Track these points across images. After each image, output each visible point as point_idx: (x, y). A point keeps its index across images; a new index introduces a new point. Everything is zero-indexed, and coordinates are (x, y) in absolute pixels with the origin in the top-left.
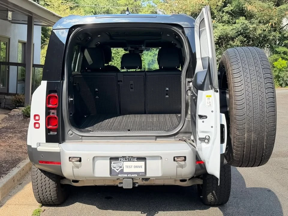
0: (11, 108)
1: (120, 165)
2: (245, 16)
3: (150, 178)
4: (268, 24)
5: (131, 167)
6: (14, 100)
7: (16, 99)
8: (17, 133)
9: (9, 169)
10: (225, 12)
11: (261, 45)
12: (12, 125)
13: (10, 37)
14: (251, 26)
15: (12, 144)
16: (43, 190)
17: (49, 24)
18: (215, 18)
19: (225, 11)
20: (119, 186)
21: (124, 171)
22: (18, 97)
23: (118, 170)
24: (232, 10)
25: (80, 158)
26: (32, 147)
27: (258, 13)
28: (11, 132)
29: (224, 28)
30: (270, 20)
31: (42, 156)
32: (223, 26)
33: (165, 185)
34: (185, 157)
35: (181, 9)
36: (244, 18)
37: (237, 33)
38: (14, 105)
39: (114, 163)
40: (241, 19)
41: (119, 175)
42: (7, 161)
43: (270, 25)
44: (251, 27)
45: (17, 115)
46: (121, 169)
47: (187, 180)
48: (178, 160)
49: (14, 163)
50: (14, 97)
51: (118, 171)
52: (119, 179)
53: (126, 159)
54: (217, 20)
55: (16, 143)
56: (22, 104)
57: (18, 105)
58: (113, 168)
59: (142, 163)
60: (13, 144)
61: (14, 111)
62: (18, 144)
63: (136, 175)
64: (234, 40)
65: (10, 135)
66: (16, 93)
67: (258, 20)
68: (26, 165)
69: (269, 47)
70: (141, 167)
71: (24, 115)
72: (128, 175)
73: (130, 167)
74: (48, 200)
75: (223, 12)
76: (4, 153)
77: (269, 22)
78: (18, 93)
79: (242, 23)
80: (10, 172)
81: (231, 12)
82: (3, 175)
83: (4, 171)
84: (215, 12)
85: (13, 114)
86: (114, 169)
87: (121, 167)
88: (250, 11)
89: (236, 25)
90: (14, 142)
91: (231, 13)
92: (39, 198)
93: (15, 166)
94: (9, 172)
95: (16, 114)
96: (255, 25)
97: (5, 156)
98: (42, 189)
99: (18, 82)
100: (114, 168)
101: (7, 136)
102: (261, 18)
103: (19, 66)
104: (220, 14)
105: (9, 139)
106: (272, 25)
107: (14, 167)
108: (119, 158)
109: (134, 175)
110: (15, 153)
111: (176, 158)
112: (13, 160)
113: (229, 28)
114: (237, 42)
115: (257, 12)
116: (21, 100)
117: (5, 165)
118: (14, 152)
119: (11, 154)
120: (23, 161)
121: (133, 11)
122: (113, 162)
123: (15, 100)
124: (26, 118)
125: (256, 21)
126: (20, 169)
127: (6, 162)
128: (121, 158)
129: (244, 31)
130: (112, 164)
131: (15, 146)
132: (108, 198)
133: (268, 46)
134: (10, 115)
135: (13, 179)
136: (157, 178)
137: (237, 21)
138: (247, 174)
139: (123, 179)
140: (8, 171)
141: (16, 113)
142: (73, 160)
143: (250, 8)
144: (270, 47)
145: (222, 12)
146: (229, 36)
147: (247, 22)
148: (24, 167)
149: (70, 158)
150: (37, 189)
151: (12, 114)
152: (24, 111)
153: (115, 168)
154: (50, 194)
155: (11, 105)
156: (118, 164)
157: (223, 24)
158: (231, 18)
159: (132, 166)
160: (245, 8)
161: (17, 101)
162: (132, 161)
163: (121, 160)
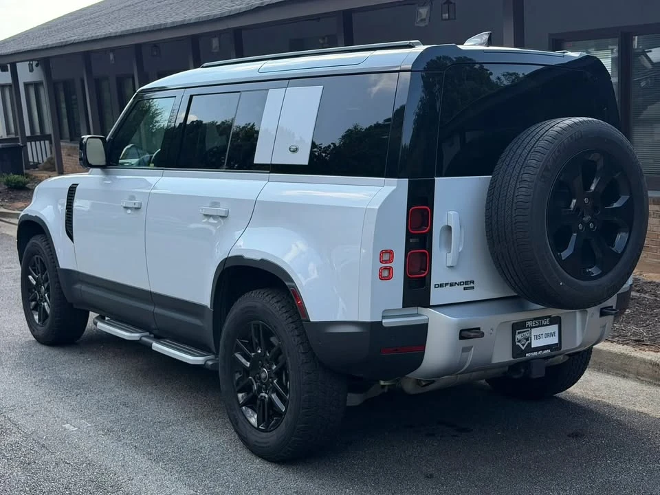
1: (527, 335)
5: (541, 336)
21: (533, 346)
39: (519, 333)
41: (527, 355)
46: (527, 342)
58: (517, 343)
59: (555, 328)
63: (550, 351)
70: (553, 334)
72: (538, 353)
86: (519, 344)
87: (527, 339)
108: (527, 323)
109: (546, 352)
122: (517, 331)
128: (529, 321)
130: (516, 336)
139: (533, 361)
149: (461, 332)
153: (520, 341)
156: (525, 334)
162: (544, 326)
163: (528, 327)
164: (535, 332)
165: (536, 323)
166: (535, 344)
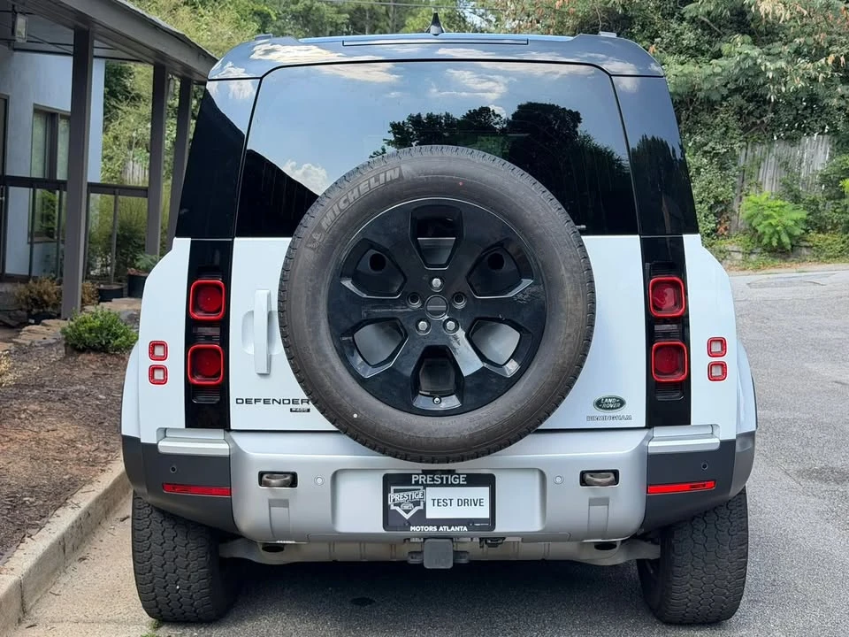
0: (12, 323)
1: (416, 496)
2: (751, 34)
3: (504, 538)
4: (823, 61)
5: (448, 502)
6: (23, 297)
7: (31, 292)
8: (54, 401)
9: (47, 512)
10: (688, 18)
11: (800, 125)
12: (33, 376)
13: (9, 94)
14: (770, 65)
15: (43, 434)
16: (166, 575)
17: (137, 54)
18: (656, 40)
19: (687, 16)
20: (412, 561)
21: (429, 516)
22: (37, 286)
23: (407, 512)
24: (709, 13)
25: (294, 476)
26: (142, 441)
27: (792, 23)
28: (35, 398)
29: (686, 72)
30: (830, 46)
31: (173, 470)
32: (682, 64)
33: (549, 558)
34: (616, 473)
35: (548, 8)
36: (748, 38)
37: (725, 86)
38: (25, 313)
39: (395, 491)
40: (739, 44)
41: (412, 528)
42: (36, 489)
43: (830, 62)
44: (770, 67)
45: (42, 346)
46: (417, 508)
47: (618, 545)
48: (596, 482)
49: (60, 494)
50: (21, 287)
51: (407, 516)
52: (409, 539)
53: (433, 478)
54: (664, 46)
55: (55, 434)
56: (50, 309)
57: (35, 311)
58: (393, 507)
59: (483, 492)
60: (46, 434)
61: (29, 331)
62: (61, 434)
63: (465, 528)
64: (716, 109)
65: (32, 407)
66: (27, 274)
67: (794, 46)
68: (97, 500)
69: (826, 131)
70: (479, 502)
71: (66, 345)
72: (438, 528)
73: (446, 503)
74: (180, 607)
75: (682, 19)
76: (22, 463)
77: (828, 54)
78: (33, 274)
79: (742, 56)
80: (50, 520)
81: (706, 20)
82: (30, 531)
83: (31, 519)
84: (656, 18)
85: (28, 343)
86: (397, 508)
87: (416, 503)
88: (767, 15)
89: (722, 62)
90: (50, 428)
91: (707, 24)
92: (153, 599)
93: (63, 504)
94: (48, 522)
95: (39, 342)
96: (782, 64)
97: (29, 473)
98: (164, 573)
99: (36, 239)
100: (395, 505)
101: (25, 410)
102: (802, 40)
103: (38, 188)
104: (672, 26)
105: (33, 418)
106: (837, 61)
107: (60, 506)
108: (413, 476)
109: (457, 529)
110: (57, 462)
111: (588, 477)
112: (54, 485)
113: (700, 70)
114: (725, 116)
115: (790, 19)
116: (46, 297)
117: (31, 500)
118: (56, 460)
119: (45, 465)
120: (85, 489)
121: (387, 11)
122: (392, 488)
123: (26, 297)
124: (75, 353)
125: (786, 49)
126: (78, 512)
127: (33, 491)
128: (418, 474)
129: (747, 80)
130: (392, 496)
131: (54, 442)
132: (361, 602)
133: (824, 128)
134: (21, 344)
135: (62, 544)
136: (528, 538)
137: (725, 48)
138: (785, 531)
139: (425, 539)
140: (45, 520)
141: (38, 338)
142: (273, 481)
143: (769, 9)
144: (828, 133)
145: (677, 19)
146: (701, 95)
147: (756, 54)
148: (90, 507)
149: (261, 474)
150: (150, 571)
151: (24, 342)
152: (68, 330)
153: (399, 505)
154: (189, 588)
155: (12, 314)
156: (410, 493)
157: (683, 58)
158: (707, 38)
159: (451, 500)
160: (751, 7)
161: (34, 300)
162: (452, 485)
163: (417, 483)
164: (432, 493)
165: (433, 480)
166: (432, 513)
